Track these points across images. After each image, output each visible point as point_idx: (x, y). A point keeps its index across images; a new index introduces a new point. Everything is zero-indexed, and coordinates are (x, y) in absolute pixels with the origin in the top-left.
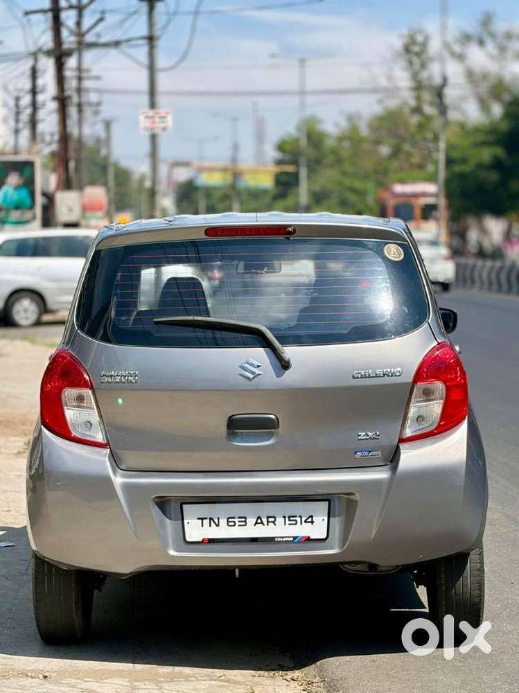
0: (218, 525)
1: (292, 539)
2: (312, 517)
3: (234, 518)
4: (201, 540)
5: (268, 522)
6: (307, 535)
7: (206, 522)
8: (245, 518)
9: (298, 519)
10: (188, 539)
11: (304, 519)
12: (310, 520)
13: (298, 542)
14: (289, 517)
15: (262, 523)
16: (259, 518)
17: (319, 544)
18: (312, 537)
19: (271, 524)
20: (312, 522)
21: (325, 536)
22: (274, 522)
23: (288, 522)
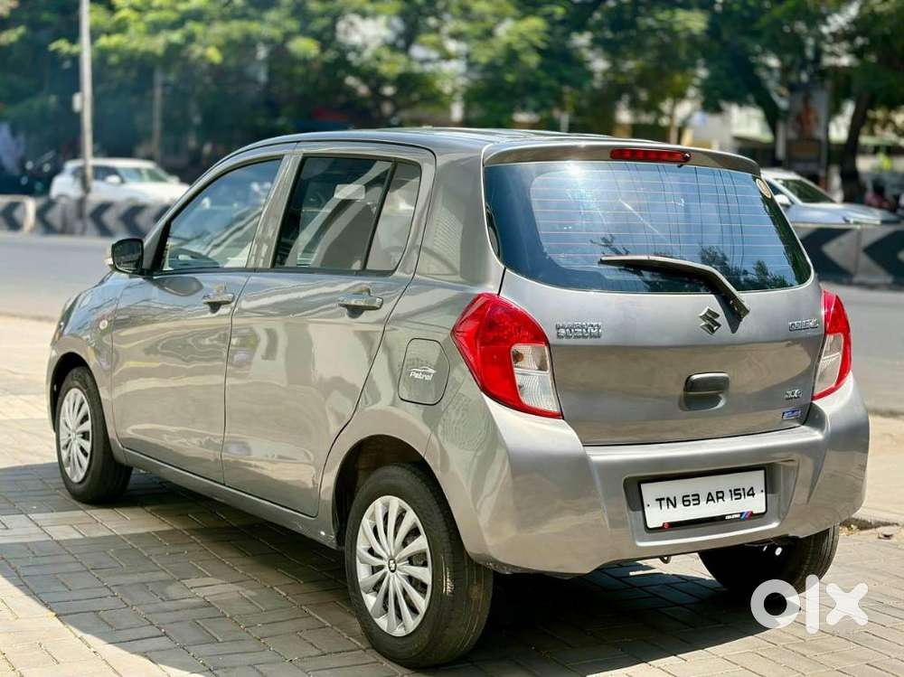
0: (675, 506)
1: (739, 516)
2: (752, 488)
3: (688, 496)
4: (661, 525)
5: (718, 498)
6: (751, 510)
7: (664, 503)
8: (698, 495)
9: (741, 492)
10: (650, 526)
11: (746, 491)
12: (751, 492)
13: (745, 519)
14: (735, 490)
15: (713, 500)
16: (710, 494)
17: (761, 520)
18: (755, 513)
19: (720, 500)
20: (753, 495)
21: (763, 511)
22: (722, 498)
23: (734, 497)
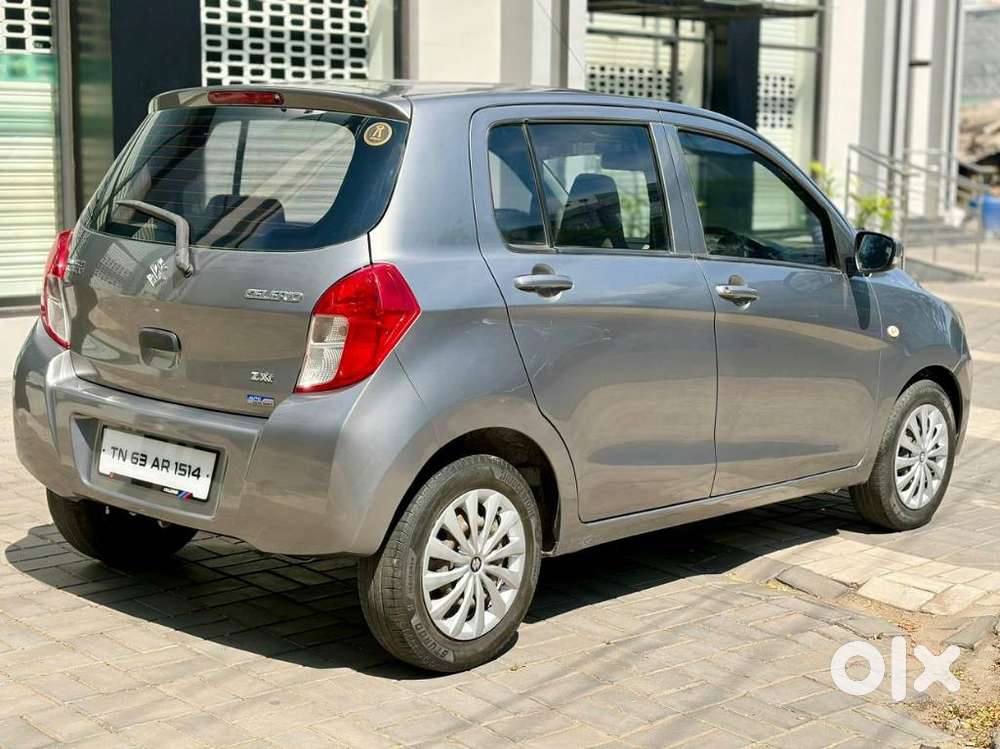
0: (124, 460)
1: (176, 492)
2: (199, 469)
3: (138, 454)
4: (109, 473)
5: (163, 467)
6: (190, 491)
7: (117, 452)
8: (146, 456)
9: (187, 469)
10: (101, 470)
11: (192, 470)
12: (196, 473)
13: (182, 498)
14: (181, 465)
15: (158, 466)
16: (157, 459)
17: (198, 506)
18: (195, 496)
19: (164, 469)
20: (198, 476)
21: (205, 498)
22: (167, 467)
23: (178, 471)
